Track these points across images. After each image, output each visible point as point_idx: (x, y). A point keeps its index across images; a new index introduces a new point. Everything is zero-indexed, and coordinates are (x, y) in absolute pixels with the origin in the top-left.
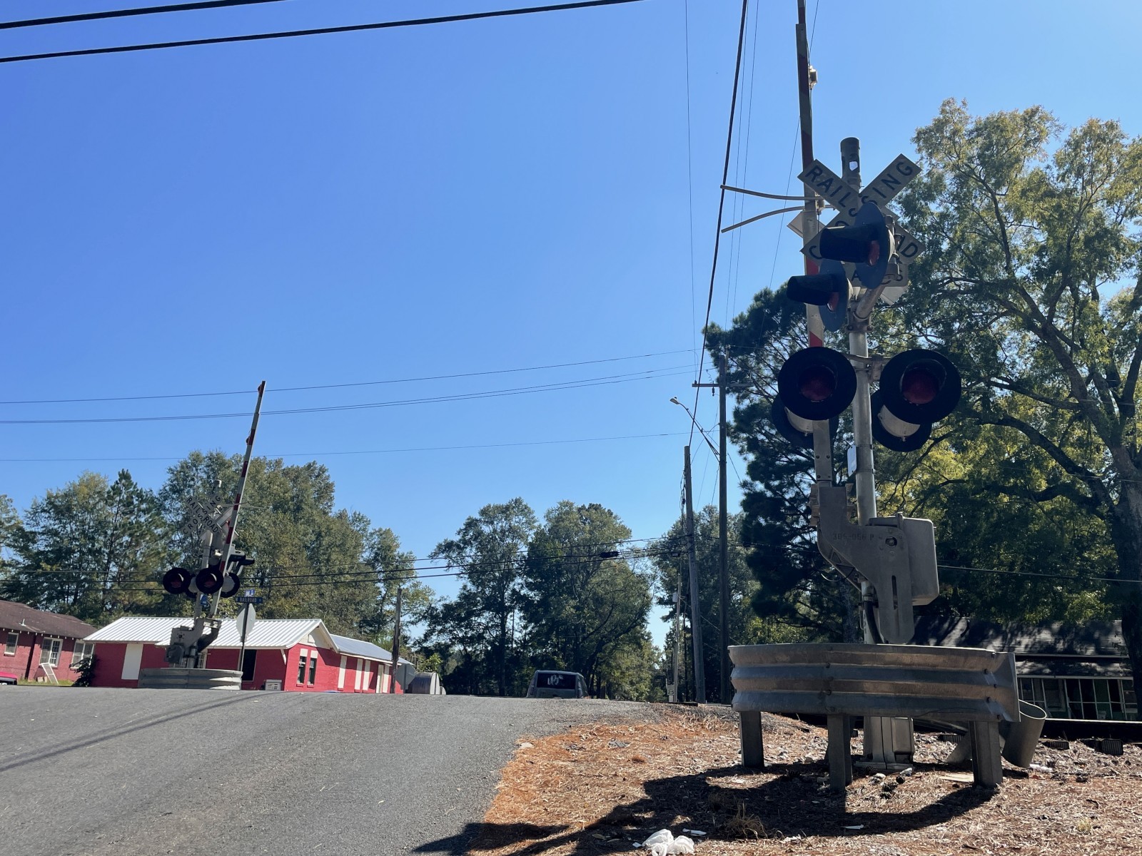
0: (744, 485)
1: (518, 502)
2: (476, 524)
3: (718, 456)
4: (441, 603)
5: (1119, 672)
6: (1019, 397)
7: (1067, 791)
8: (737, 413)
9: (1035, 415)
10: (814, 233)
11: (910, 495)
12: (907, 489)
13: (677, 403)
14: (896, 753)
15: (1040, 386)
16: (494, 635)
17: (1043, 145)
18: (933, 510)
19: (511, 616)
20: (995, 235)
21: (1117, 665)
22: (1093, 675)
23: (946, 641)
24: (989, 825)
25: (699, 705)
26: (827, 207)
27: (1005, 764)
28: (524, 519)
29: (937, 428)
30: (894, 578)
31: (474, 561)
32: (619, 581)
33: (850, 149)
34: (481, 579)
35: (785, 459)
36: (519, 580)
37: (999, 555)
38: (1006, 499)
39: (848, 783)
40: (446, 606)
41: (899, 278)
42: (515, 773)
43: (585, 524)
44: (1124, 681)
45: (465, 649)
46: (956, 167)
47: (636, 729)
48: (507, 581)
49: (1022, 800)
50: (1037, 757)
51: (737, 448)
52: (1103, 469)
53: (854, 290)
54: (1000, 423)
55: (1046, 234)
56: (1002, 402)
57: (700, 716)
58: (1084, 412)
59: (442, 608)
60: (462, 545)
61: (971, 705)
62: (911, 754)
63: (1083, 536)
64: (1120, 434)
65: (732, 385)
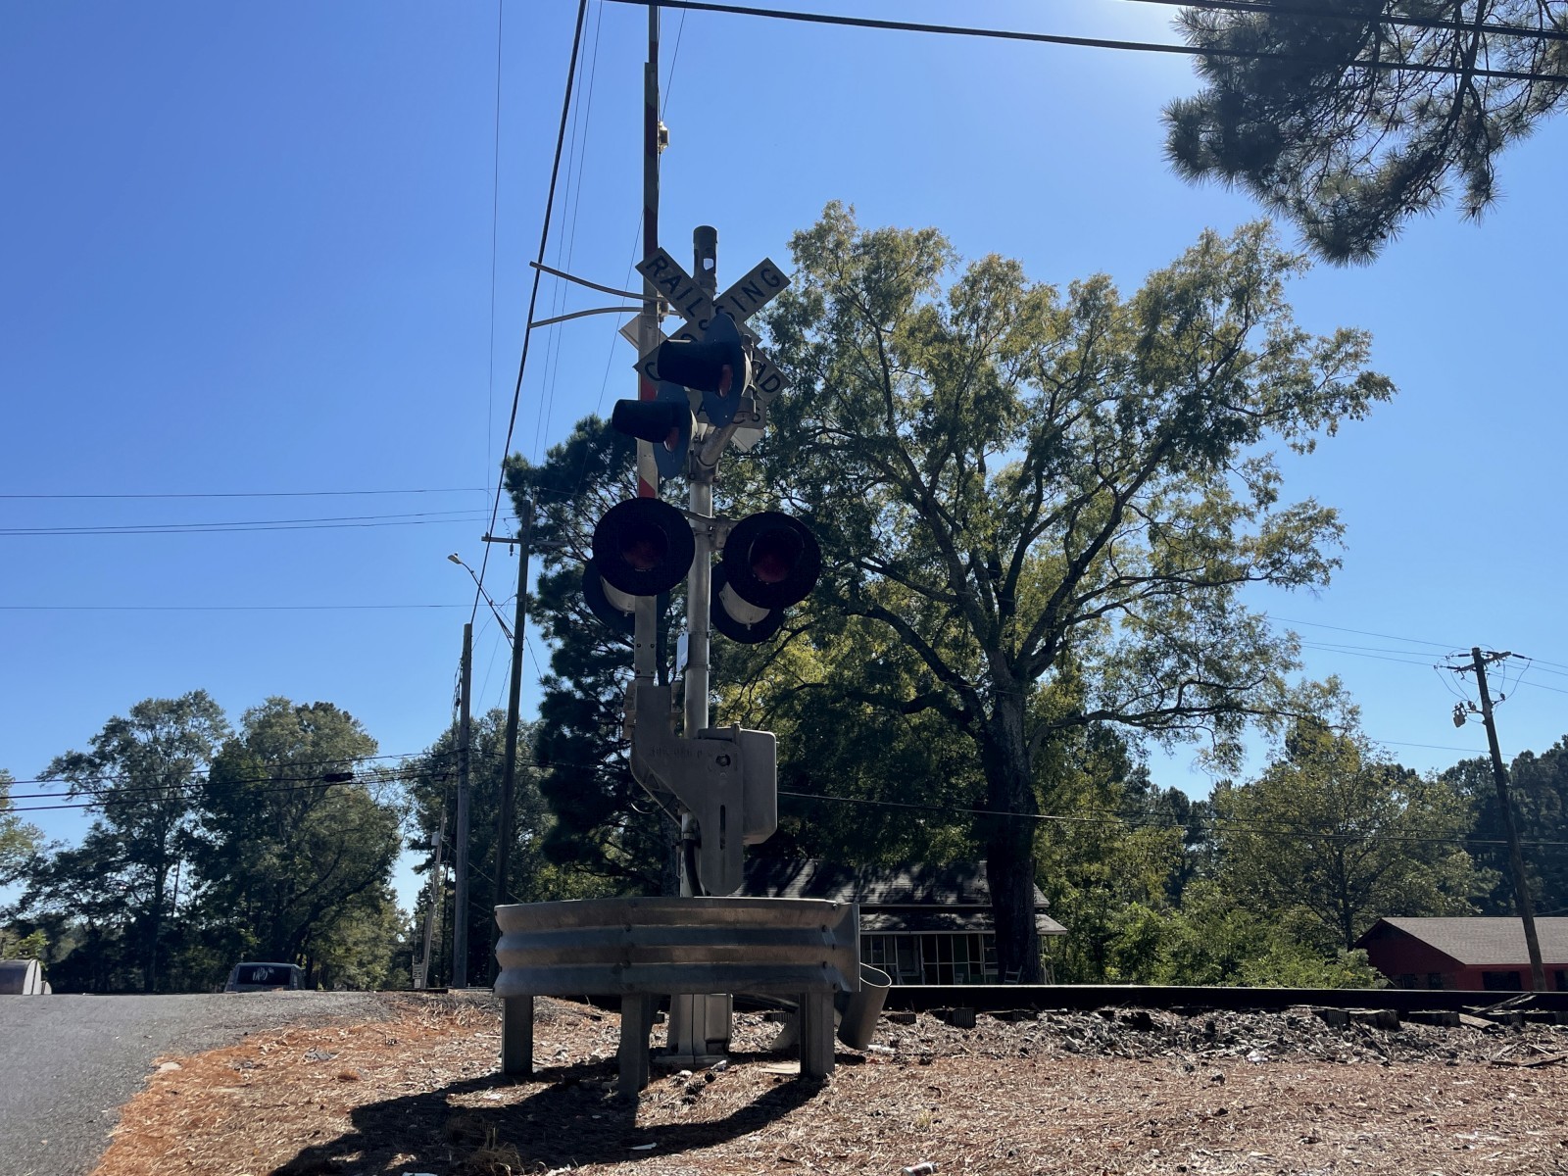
0: (546, 681)
1: (199, 696)
2: (124, 728)
3: (512, 641)
4: (54, 851)
5: (981, 924)
6: (892, 584)
7: (908, 1077)
8: (542, 582)
9: (909, 606)
10: (654, 345)
11: (759, 701)
12: (755, 694)
13: (458, 562)
14: (709, 1042)
15: (916, 573)
16: (143, 900)
17: (936, 277)
18: (784, 721)
19: (174, 870)
20: (877, 380)
21: (980, 915)
22: (951, 929)
23: (788, 890)
24: (812, 1128)
25: (450, 991)
26: (672, 313)
27: (839, 1046)
28: (208, 722)
29: (796, 617)
30: (723, 808)
31: (116, 785)
32: (354, 816)
33: (706, 241)
34: (127, 813)
35: (603, 648)
36: (191, 815)
37: (857, 780)
38: (869, 710)
39: (643, 1086)
40: (62, 857)
41: (756, 418)
42: (144, 1111)
43: (305, 731)
44: (985, 936)
45: (91, 923)
46: (837, 289)
47: (350, 1032)
48: (170, 815)
49: (855, 1092)
50: (879, 1036)
51: (540, 630)
52: (978, 677)
53: (699, 427)
54: (870, 614)
55: (934, 386)
56: (873, 590)
57: (451, 1006)
58: (962, 607)
59: (55, 859)
60: (98, 761)
61: (804, 974)
62: (727, 1041)
63: (951, 757)
64: (999, 635)
65: (538, 543)
